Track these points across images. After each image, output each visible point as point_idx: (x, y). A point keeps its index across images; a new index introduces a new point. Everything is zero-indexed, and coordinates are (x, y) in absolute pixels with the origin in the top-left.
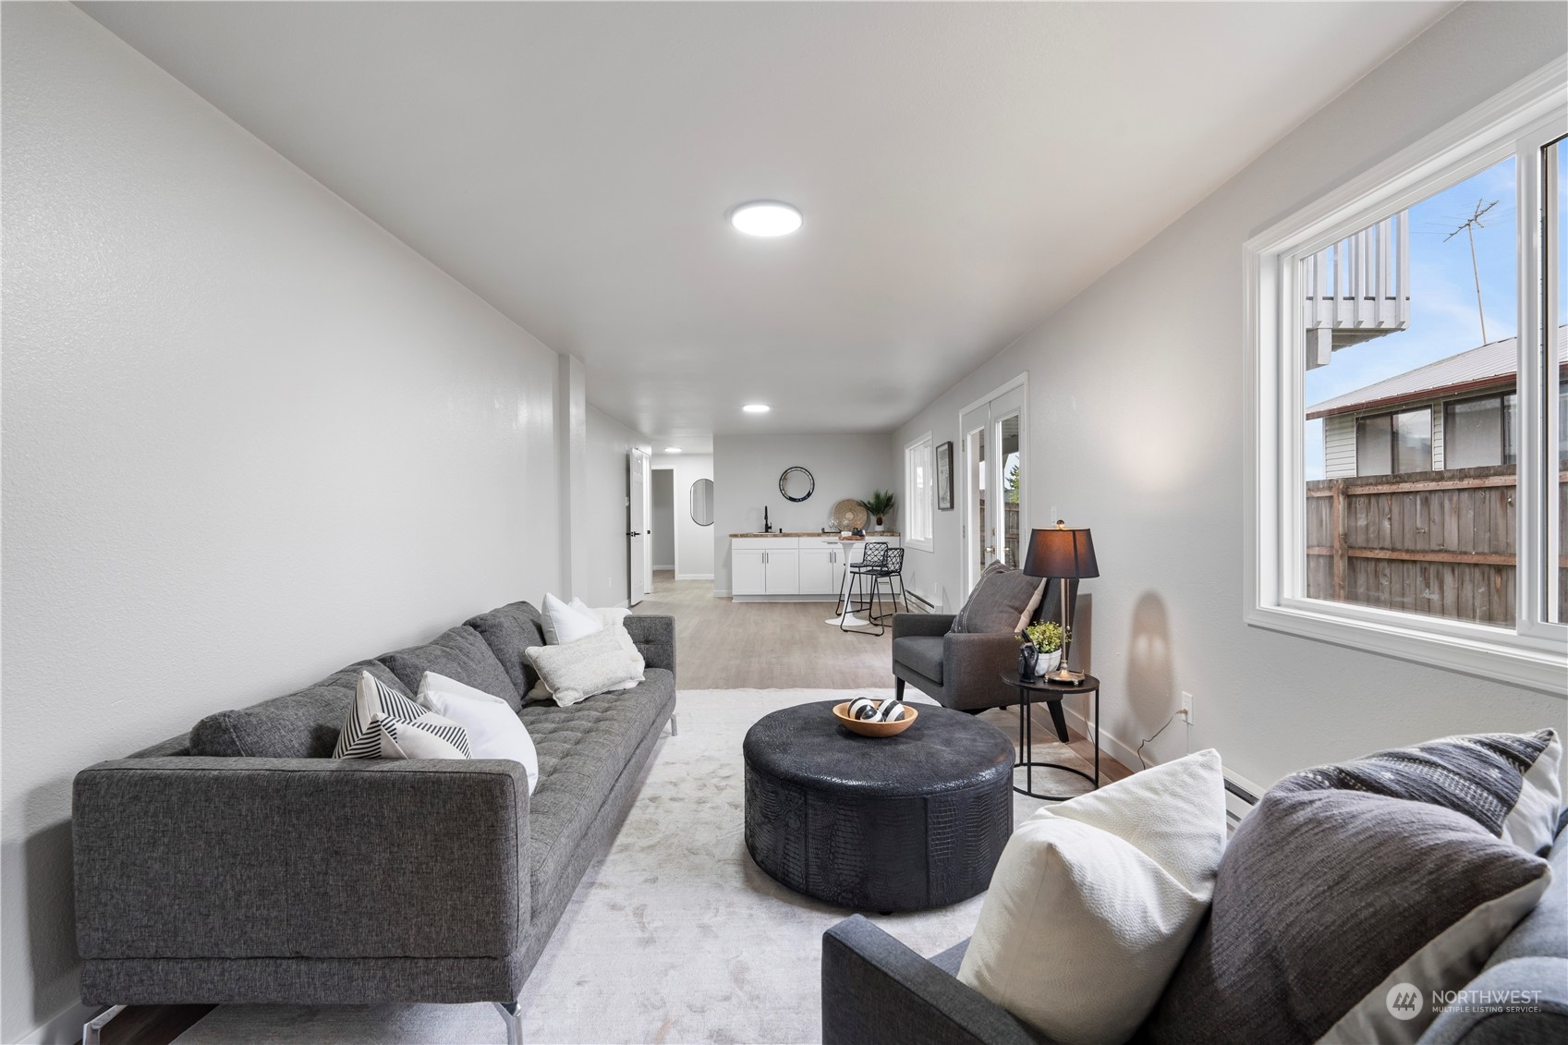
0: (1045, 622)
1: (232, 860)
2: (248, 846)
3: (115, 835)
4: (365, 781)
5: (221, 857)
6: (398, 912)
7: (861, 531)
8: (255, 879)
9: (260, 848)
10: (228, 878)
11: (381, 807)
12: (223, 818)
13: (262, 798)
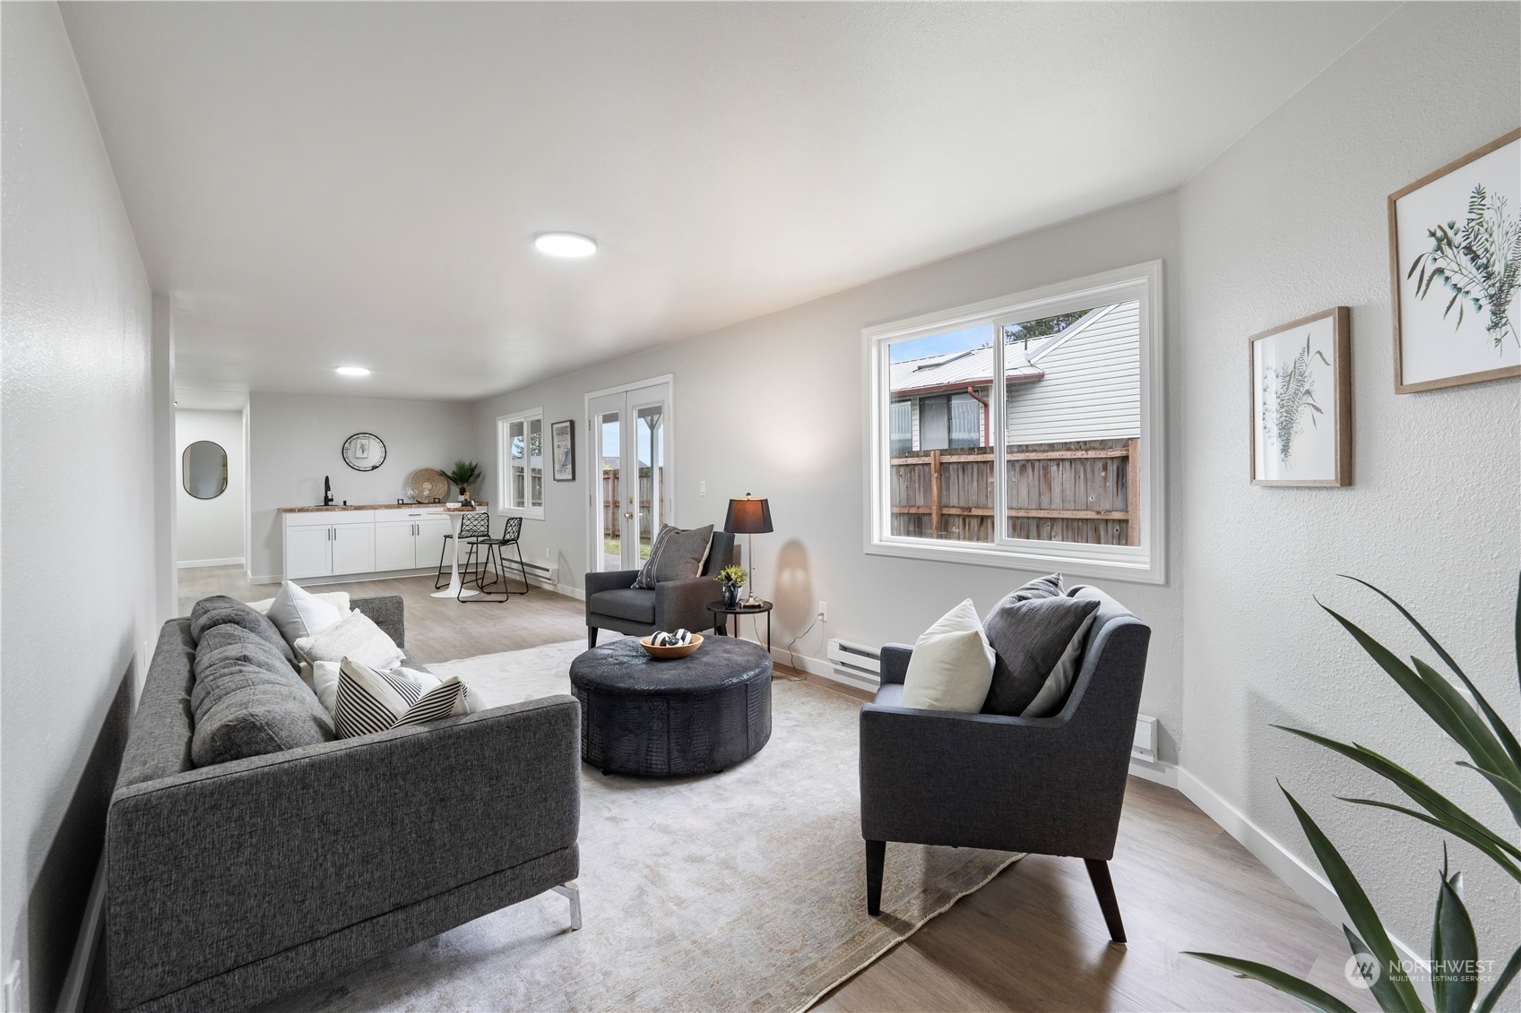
0: (732, 567)
1: (333, 838)
2: (351, 819)
3: (186, 853)
4: (466, 732)
5: (321, 839)
6: (496, 834)
7: (470, 502)
8: (358, 847)
9: (365, 818)
10: (329, 856)
11: (483, 749)
12: (323, 800)
13: (367, 770)
